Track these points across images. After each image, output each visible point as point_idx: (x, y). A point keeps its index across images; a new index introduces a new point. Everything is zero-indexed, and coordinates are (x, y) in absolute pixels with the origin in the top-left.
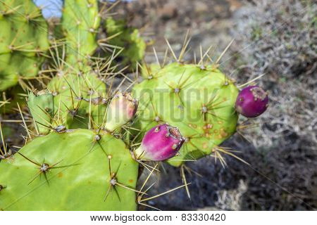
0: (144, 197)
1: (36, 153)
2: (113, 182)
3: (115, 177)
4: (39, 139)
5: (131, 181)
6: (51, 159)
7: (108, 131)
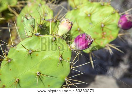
0: (74, 66)
1: (27, 44)
2: (61, 59)
3: (61, 57)
4: (28, 39)
5: (68, 58)
6: (33, 48)
7: (59, 36)
